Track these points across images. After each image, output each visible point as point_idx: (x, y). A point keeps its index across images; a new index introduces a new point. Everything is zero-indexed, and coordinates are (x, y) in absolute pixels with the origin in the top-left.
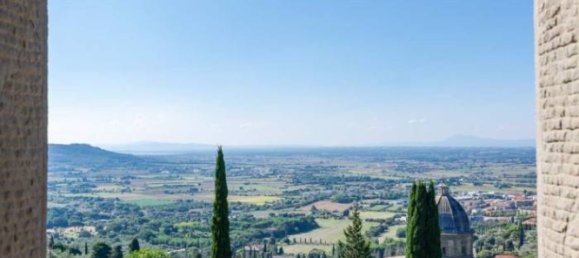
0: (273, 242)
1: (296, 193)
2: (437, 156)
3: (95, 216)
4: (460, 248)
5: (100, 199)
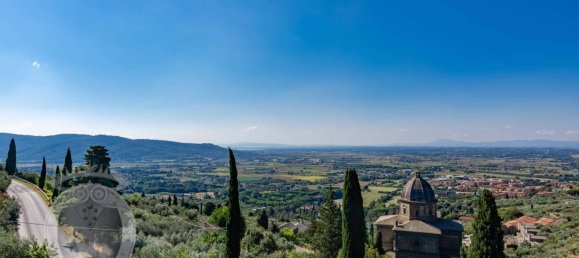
0: (319, 204)
1: (335, 174)
2: (426, 152)
3: (214, 187)
5: (217, 176)
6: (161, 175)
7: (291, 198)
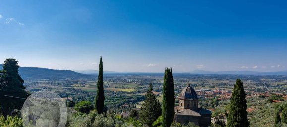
0: (133, 104)
1: (141, 88)
2: (190, 77)
3: (72, 94)
4: (194, 104)
5: (74, 89)
6: (40, 88)
7: (117, 100)
